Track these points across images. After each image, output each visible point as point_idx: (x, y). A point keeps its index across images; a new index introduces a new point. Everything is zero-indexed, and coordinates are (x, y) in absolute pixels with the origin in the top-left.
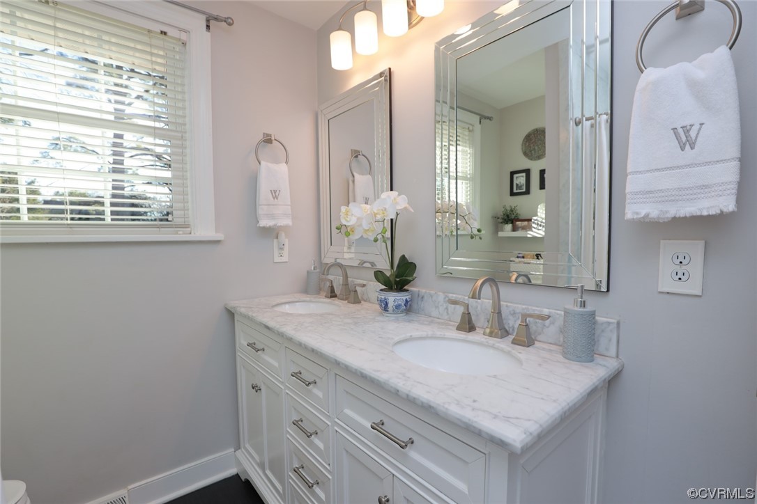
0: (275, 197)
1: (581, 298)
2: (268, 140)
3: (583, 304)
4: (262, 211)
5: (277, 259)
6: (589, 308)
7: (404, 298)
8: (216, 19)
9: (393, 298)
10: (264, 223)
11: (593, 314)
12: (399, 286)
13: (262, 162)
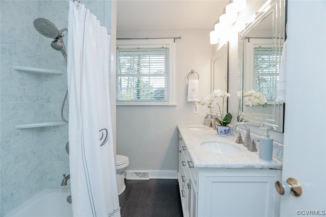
0: (193, 91)
1: (267, 134)
2: (192, 72)
3: (268, 136)
4: (189, 96)
5: (195, 112)
6: (271, 138)
7: (224, 129)
8: (177, 38)
9: (223, 128)
10: (189, 100)
11: (272, 140)
12: (225, 124)
13: (190, 80)
